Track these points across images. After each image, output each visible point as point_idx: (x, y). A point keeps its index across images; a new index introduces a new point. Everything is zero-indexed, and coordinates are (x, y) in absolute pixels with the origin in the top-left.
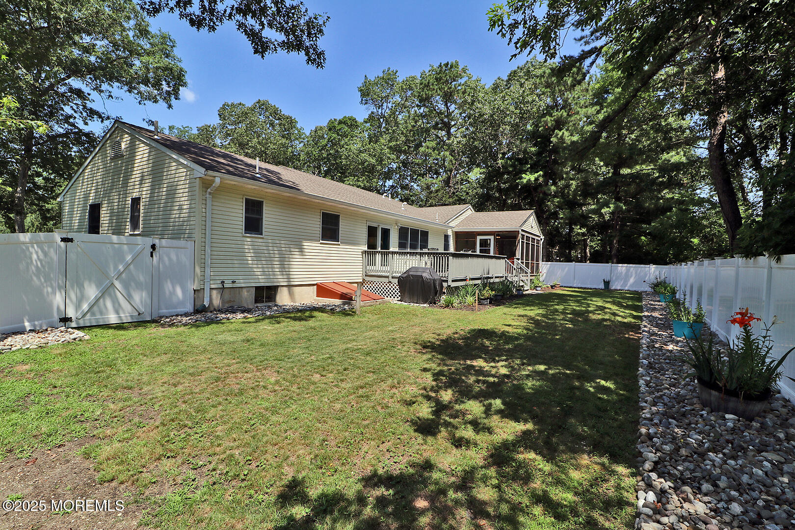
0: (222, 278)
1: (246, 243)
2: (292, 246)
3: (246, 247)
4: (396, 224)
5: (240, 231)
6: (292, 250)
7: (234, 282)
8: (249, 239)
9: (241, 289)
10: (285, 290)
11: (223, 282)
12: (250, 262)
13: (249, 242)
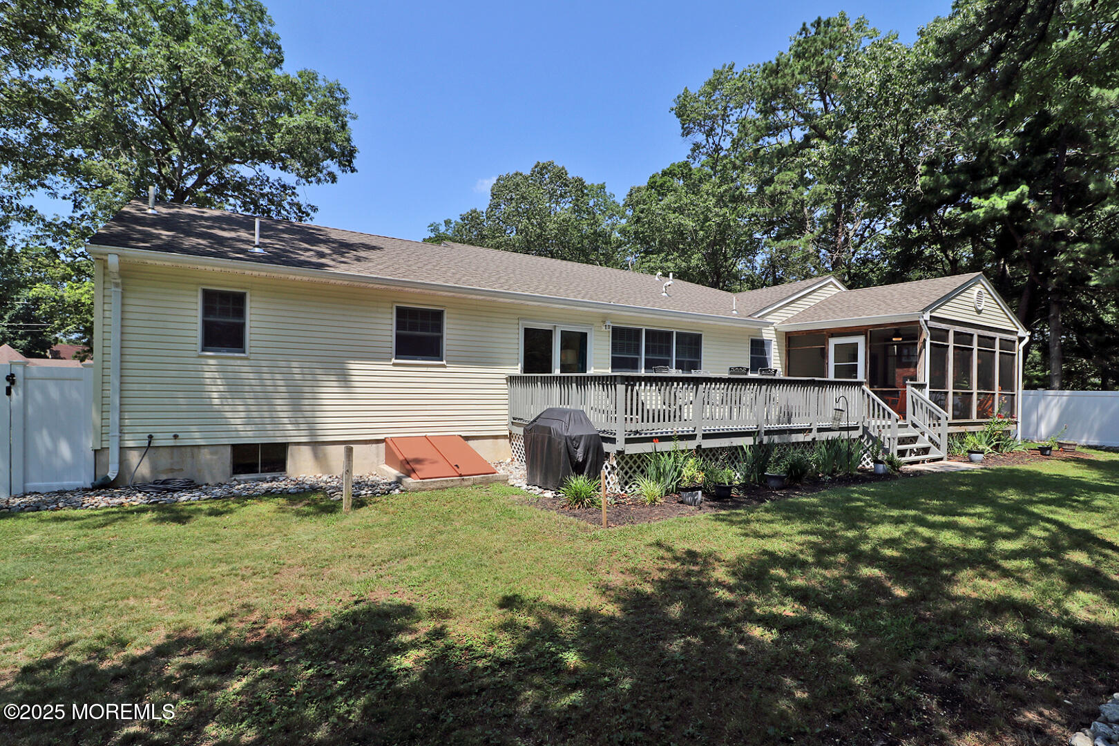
0: (150, 429)
1: (206, 368)
2: (318, 371)
3: (207, 375)
4: (604, 322)
5: (193, 347)
6: (320, 377)
7: (176, 437)
8: (211, 362)
9: (196, 450)
10: (306, 451)
11: (151, 437)
12: (216, 401)
13: (213, 365)
